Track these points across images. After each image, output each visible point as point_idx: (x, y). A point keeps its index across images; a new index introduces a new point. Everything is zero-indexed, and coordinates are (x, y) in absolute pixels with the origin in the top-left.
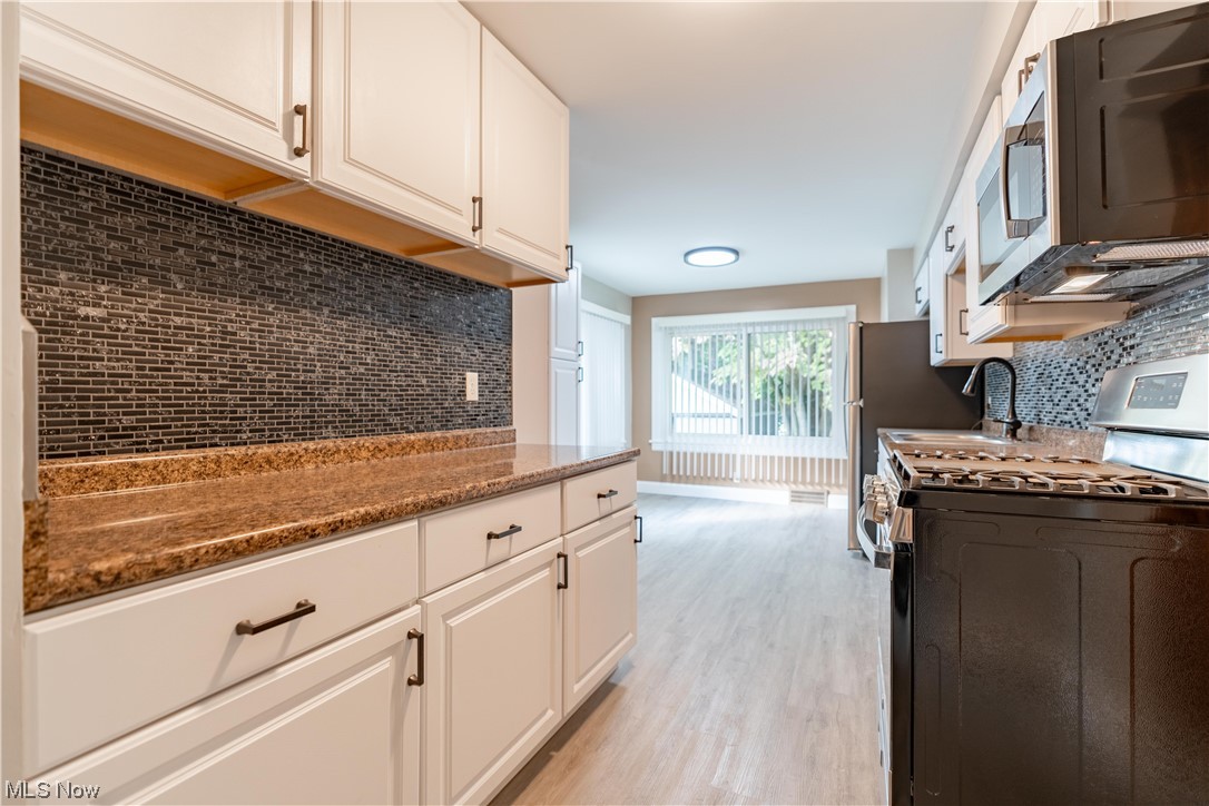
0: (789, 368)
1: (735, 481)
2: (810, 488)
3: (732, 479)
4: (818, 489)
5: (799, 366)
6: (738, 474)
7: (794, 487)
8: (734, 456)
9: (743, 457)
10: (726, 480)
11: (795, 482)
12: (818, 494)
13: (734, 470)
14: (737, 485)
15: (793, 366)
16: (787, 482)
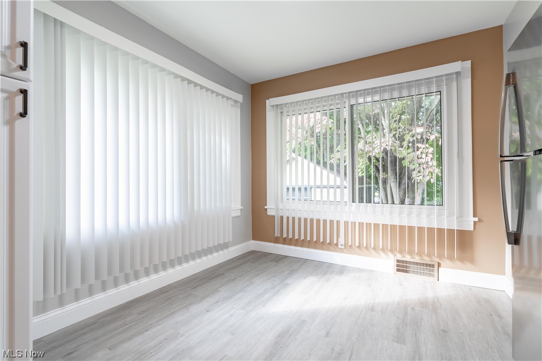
0: (385, 152)
1: (340, 246)
2: (417, 259)
3: (337, 244)
4: (427, 260)
5: (393, 148)
6: (342, 241)
7: (400, 257)
8: (338, 222)
9: (346, 223)
10: (330, 245)
11: (401, 252)
12: (427, 265)
13: (338, 236)
14: (341, 251)
15: (388, 148)
16: (392, 251)
